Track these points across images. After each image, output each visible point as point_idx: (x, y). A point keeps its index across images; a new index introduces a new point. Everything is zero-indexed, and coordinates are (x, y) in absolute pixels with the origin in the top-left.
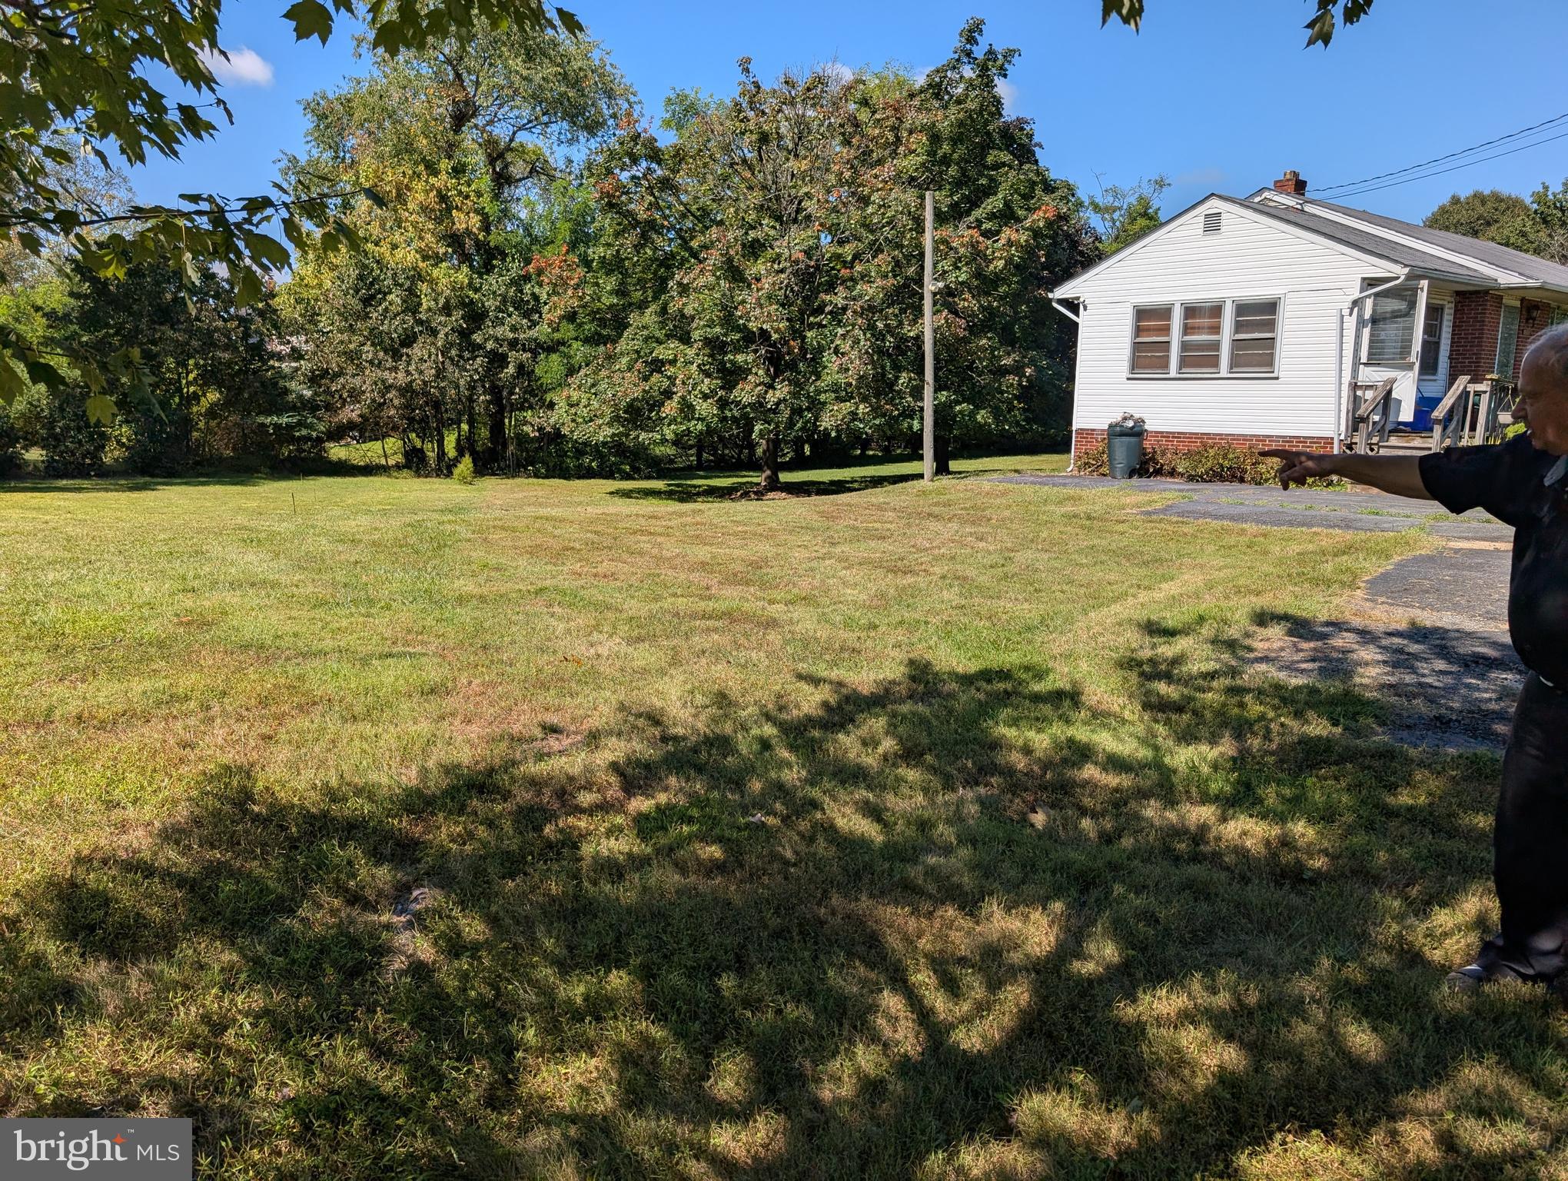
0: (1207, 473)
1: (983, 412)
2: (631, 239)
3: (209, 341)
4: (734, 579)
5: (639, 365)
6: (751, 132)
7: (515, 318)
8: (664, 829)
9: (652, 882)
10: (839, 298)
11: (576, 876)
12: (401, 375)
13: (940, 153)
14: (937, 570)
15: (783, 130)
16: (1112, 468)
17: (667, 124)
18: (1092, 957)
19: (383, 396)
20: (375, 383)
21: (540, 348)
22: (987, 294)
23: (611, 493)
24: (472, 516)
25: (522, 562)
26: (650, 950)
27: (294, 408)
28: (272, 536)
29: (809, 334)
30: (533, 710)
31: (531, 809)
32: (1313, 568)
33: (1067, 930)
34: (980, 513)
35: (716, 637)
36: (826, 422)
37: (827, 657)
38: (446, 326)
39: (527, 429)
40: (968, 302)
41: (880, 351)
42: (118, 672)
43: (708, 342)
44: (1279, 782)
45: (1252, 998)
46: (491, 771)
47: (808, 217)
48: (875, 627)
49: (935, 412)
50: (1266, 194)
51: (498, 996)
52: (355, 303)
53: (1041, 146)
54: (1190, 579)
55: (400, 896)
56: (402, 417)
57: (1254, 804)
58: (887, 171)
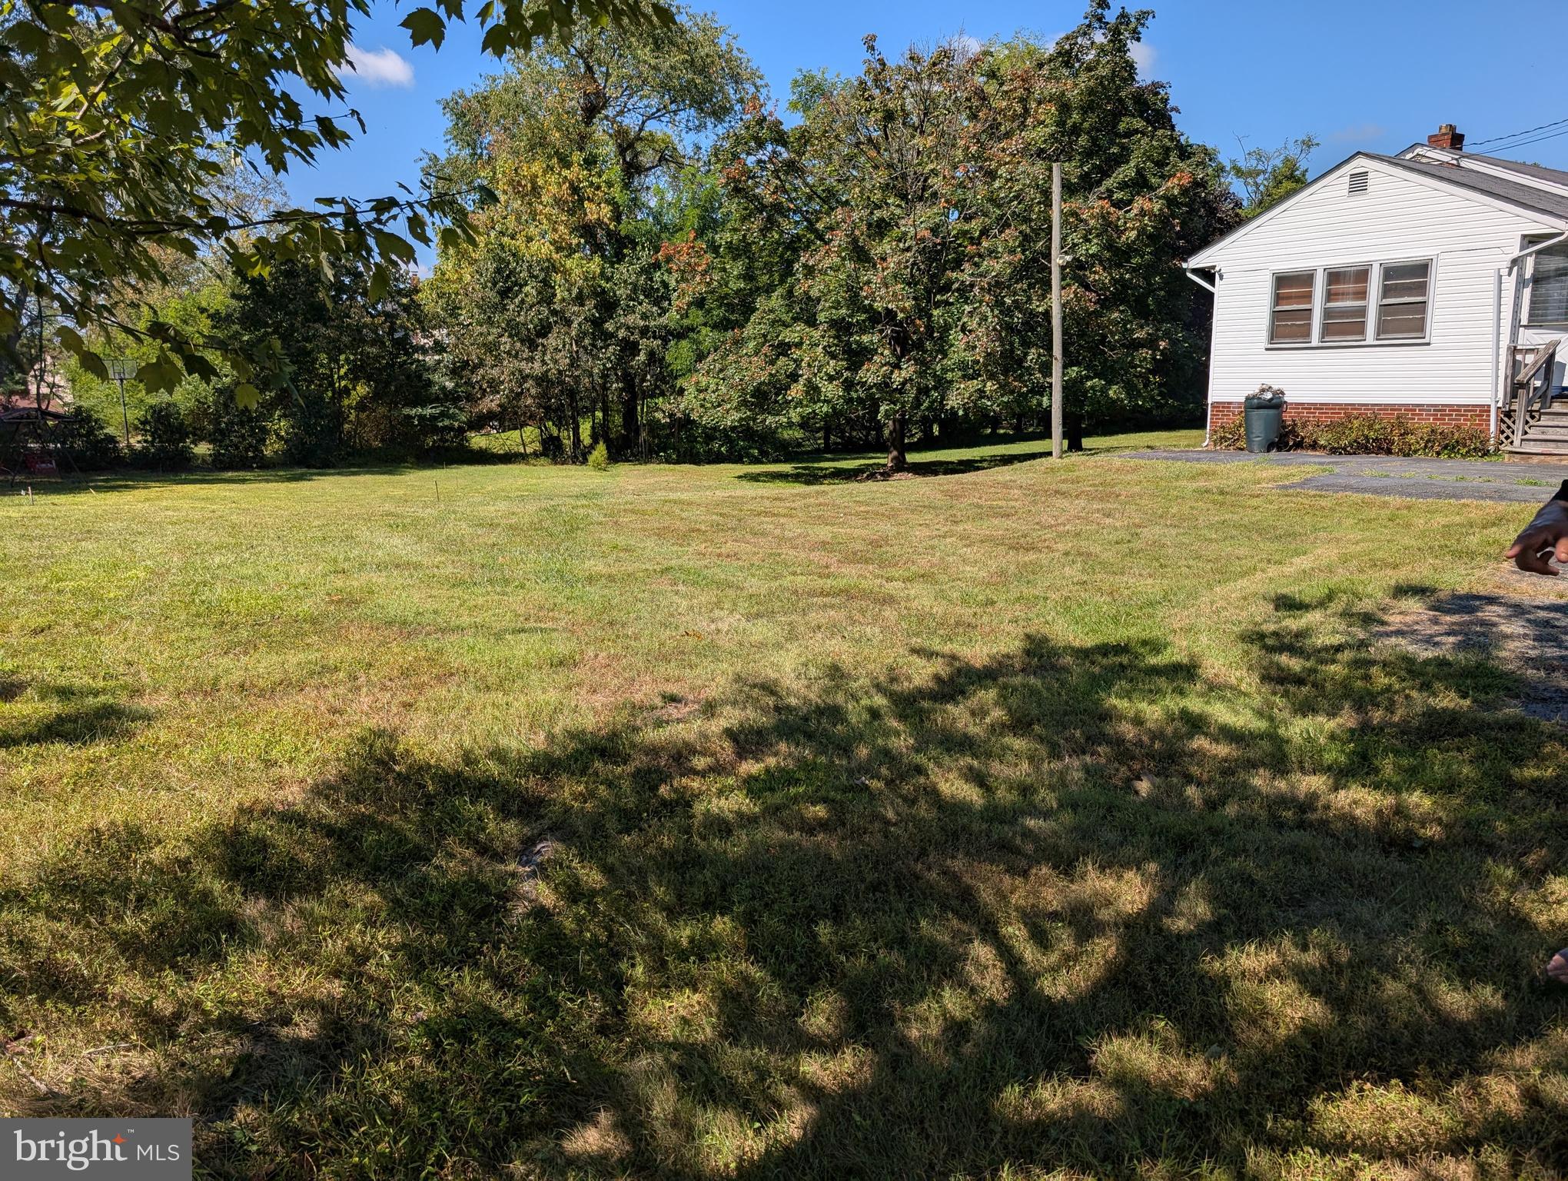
0: (1351, 445)
1: (1115, 387)
2: (756, 224)
3: (358, 337)
4: (854, 558)
5: (765, 349)
6: (877, 110)
7: (646, 306)
8: (772, 790)
9: (759, 837)
10: (966, 274)
11: (687, 830)
12: (537, 365)
13: (1070, 123)
14: (1060, 546)
15: (909, 107)
16: (1249, 441)
17: (794, 106)
18: (1182, 914)
19: (521, 386)
20: (513, 374)
21: (669, 335)
22: (1119, 266)
23: (740, 477)
24: (603, 502)
25: (650, 543)
26: (754, 898)
27: (437, 399)
28: (416, 521)
29: (935, 313)
30: (655, 681)
31: (649, 771)
32: (1458, 540)
33: (1161, 889)
34: (1108, 490)
35: (832, 613)
36: (953, 401)
37: (941, 632)
38: (580, 315)
39: (659, 415)
40: (1099, 275)
41: (1010, 328)
42: (276, 646)
43: (834, 324)
44: (1397, 753)
45: (1344, 956)
46: (614, 735)
47: (935, 195)
48: (993, 603)
49: (1064, 388)
50: (1419, 150)
51: (610, 937)
52: (492, 296)
53: (1177, 110)
54: (1327, 553)
55: (526, 849)
56: (539, 406)
57: (1368, 774)
58: (1014, 144)
